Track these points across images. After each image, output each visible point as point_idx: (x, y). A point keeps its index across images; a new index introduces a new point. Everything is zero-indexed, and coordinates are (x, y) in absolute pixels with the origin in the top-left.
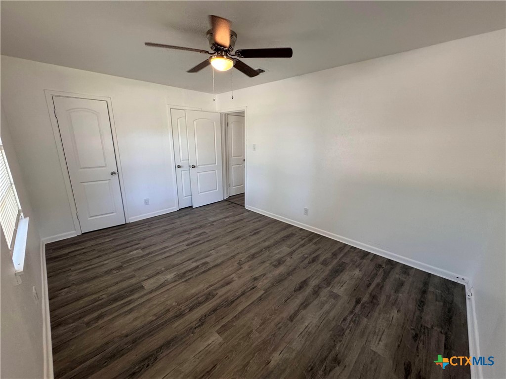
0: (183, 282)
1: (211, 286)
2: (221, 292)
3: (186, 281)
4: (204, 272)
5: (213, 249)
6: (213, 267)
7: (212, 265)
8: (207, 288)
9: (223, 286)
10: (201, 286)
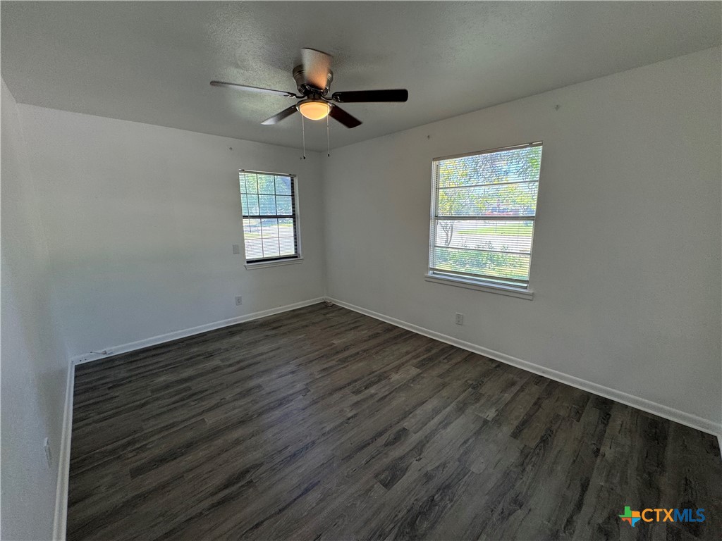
0: (376, 371)
1: (344, 367)
2: (334, 363)
3: (373, 372)
4: (355, 381)
5: (349, 419)
6: (346, 387)
7: (347, 390)
8: (348, 366)
9: (331, 367)
10: (354, 367)
